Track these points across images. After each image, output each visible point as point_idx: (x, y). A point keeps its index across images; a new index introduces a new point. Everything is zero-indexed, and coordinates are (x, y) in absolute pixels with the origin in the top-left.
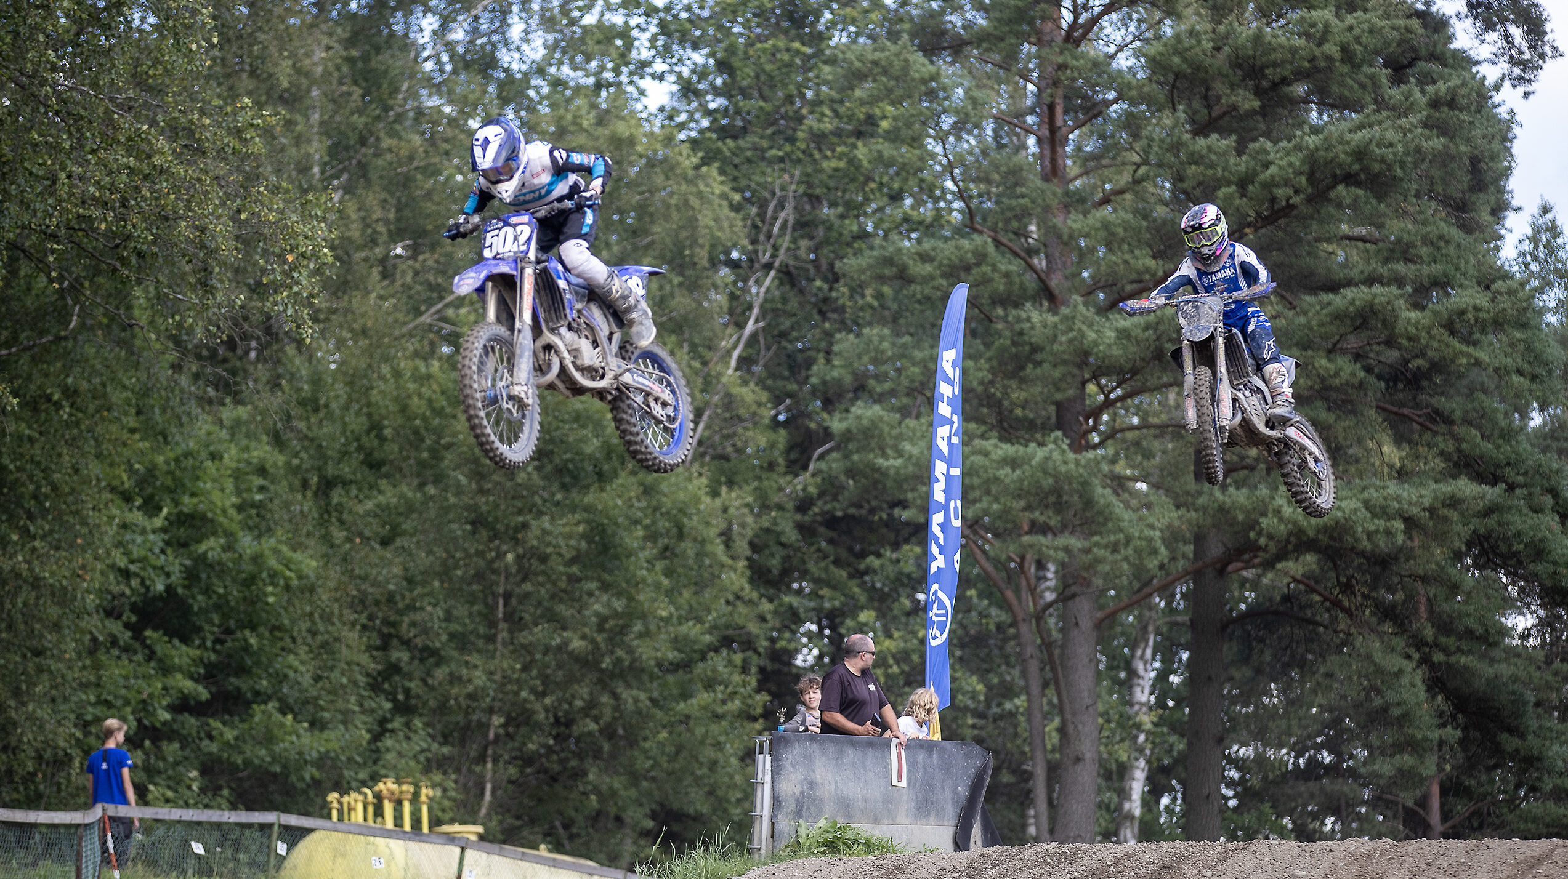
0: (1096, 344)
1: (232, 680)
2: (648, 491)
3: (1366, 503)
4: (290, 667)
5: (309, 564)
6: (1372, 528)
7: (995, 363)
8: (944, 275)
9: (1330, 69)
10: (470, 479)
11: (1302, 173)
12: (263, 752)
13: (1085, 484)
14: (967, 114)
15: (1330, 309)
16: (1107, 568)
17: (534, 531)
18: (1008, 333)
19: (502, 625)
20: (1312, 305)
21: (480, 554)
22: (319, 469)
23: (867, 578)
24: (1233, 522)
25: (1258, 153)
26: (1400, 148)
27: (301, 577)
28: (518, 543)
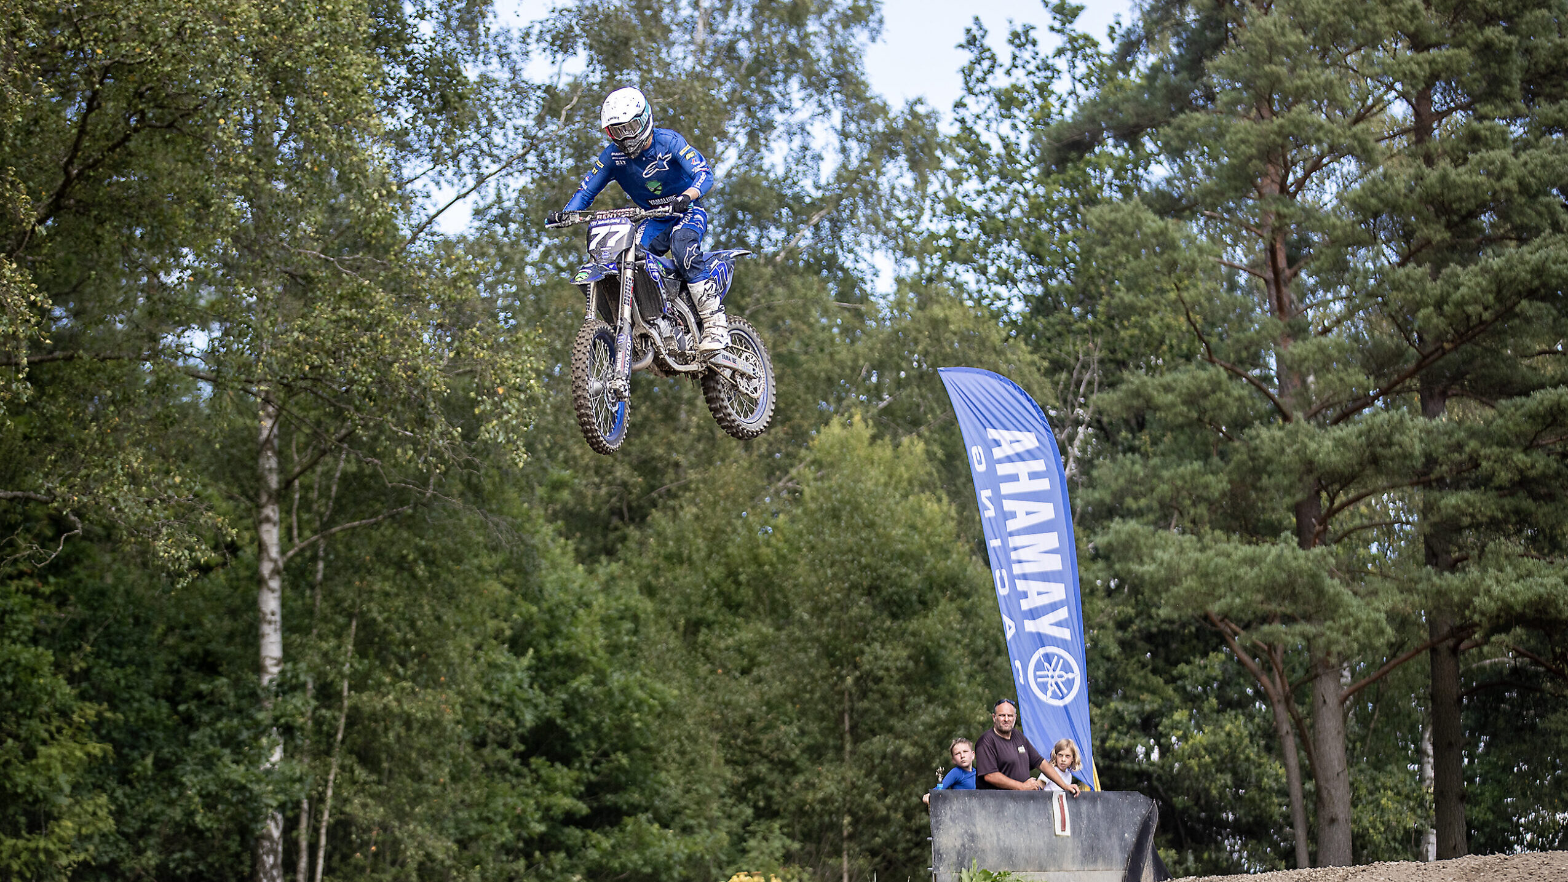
0: (1317, 453)
1: (609, 796)
2: (966, 614)
4: (660, 783)
5: (672, 693)
7: (1235, 476)
8: (1184, 403)
9: (1509, 200)
10: (812, 616)
11: (1491, 292)
12: (635, 857)
13: (1314, 576)
14: (1194, 262)
15: (1523, 410)
16: (1340, 648)
17: (867, 657)
18: (1243, 449)
19: (848, 737)
23: (1180, 683)
24: (1450, 603)
25: (1450, 277)
27: (664, 705)
28: (856, 667)
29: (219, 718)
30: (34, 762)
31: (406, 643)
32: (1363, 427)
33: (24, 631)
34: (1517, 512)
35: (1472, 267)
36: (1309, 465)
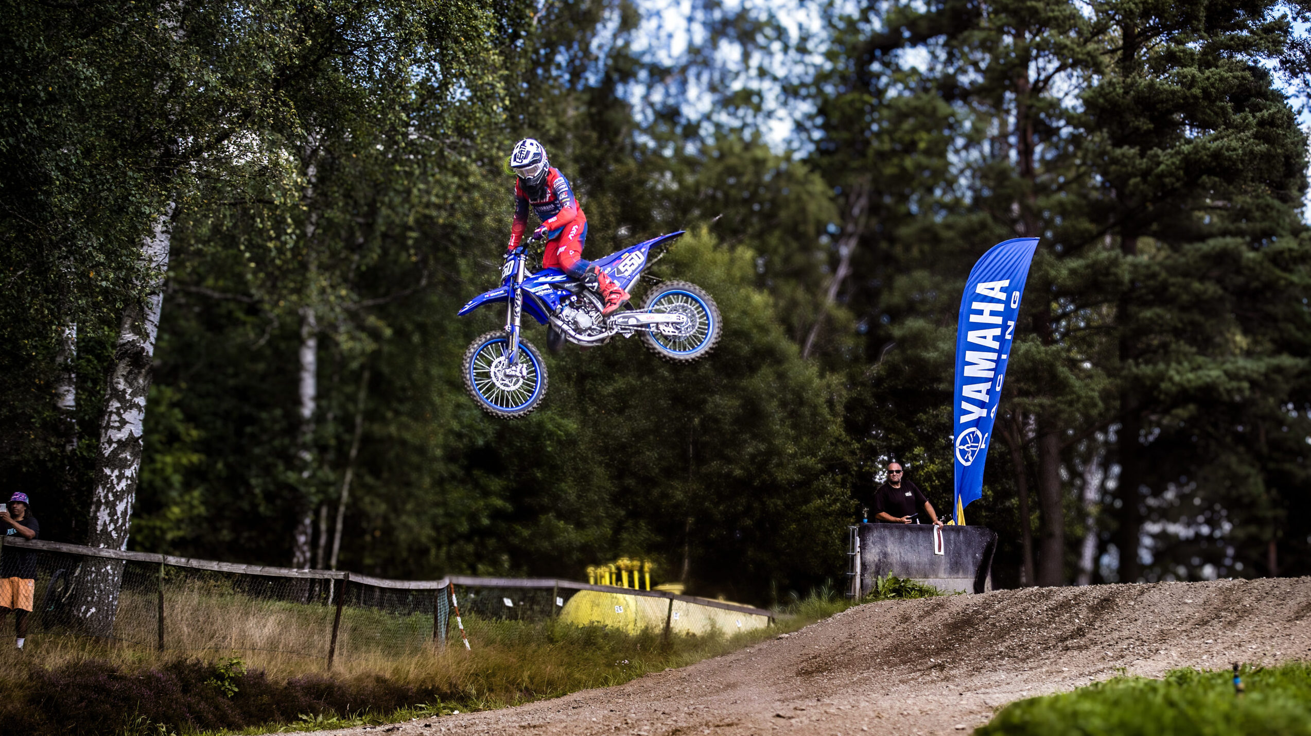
1: (527, 499)
3: (1226, 373)
4: (562, 491)
5: (572, 425)
6: (1230, 387)
9: (1196, 104)
11: (1180, 169)
12: (546, 544)
13: (1052, 365)
14: (972, 137)
15: (1200, 252)
17: (710, 404)
19: (692, 462)
20: (1189, 250)
21: (678, 419)
22: (577, 368)
23: (918, 427)
24: (1143, 386)
25: (1153, 156)
27: (567, 435)
28: (702, 411)
35: (1169, 151)
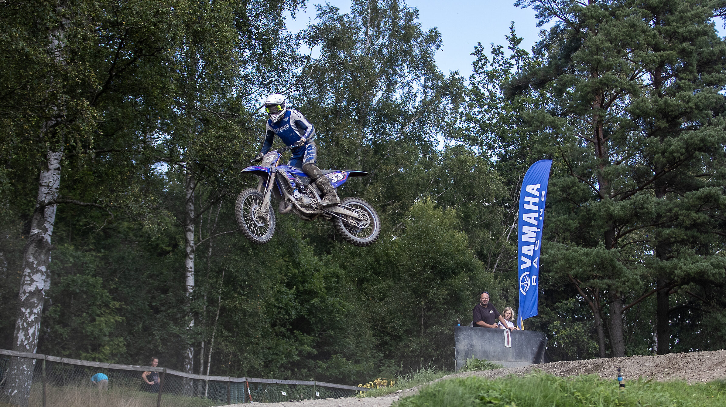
0: (614, 211)
2: (471, 278)
3: (712, 264)
4: (346, 343)
5: (351, 306)
6: (714, 272)
7: (581, 221)
9: (691, 112)
10: (409, 277)
11: (684, 148)
13: (612, 260)
15: (696, 196)
16: (621, 290)
19: (423, 327)
20: (690, 195)
21: (413, 302)
26: (716, 137)
27: (348, 311)
28: (426, 298)
29: (168, 309)
30: (94, 323)
31: (245, 281)
32: (632, 201)
33: (91, 271)
34: (693, 237)
35: (676, 138)
36: (610, 216)
